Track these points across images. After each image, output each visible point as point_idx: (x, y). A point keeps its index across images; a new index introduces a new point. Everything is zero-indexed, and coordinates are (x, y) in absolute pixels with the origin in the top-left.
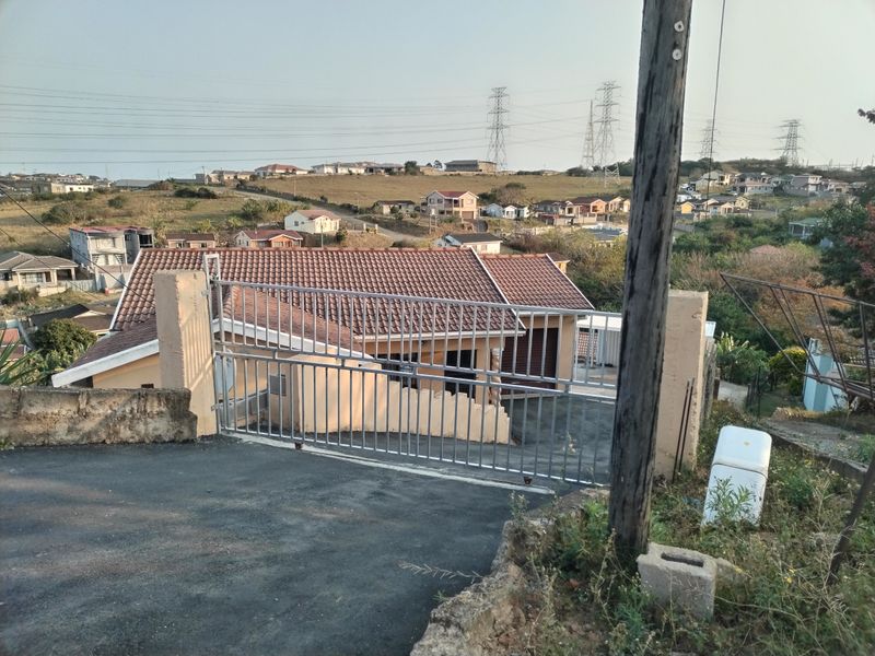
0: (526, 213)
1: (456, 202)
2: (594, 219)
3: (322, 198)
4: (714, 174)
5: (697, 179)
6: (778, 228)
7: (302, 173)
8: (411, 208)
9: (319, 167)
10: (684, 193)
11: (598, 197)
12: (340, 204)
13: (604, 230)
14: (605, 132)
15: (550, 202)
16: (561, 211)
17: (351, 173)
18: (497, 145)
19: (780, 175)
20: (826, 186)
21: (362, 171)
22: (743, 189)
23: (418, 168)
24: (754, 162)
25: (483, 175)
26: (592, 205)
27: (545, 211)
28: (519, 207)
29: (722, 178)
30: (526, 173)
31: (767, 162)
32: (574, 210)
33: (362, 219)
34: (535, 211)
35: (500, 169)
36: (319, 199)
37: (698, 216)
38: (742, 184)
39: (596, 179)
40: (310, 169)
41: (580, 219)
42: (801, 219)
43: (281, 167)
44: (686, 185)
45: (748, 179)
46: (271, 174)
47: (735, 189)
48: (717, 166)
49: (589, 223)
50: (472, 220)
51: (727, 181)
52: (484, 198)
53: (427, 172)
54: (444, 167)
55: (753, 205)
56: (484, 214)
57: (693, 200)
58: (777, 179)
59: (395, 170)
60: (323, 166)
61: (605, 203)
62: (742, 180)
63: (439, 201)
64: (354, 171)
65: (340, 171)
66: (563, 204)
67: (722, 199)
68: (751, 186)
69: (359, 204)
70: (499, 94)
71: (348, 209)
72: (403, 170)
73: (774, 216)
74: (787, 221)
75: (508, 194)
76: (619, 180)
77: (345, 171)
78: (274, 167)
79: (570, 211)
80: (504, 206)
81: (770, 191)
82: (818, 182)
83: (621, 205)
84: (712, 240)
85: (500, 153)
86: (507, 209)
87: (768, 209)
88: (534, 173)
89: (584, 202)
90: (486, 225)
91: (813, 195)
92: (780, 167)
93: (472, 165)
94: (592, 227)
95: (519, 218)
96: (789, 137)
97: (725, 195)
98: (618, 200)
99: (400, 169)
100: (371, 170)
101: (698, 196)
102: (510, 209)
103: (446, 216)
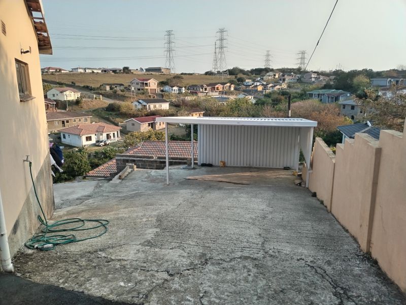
0: (183, 90)
1: (146, 84)
2: (217, 93)
3: (72, 83)
4: (271, 73)
5: (263, 76)
6: (302, 95)
7: (65, 72)
8: (122, 88)
9: (75, 69)
10: (258, 81)
11: (218, 84)
12: (82, 85)
13: (222, 98)
14: (221, 53)
15: (196, 86)
16: (201, 90)
17: (93, 72)
18: (170, 59)
19: (299, 74)
20: (319, 78)
21: (100, 71)
22: (284, 80)
23: (130, 70)
24: (288, 69)
25: (164, 74)
26: (216, 86)
27: (193, 90)
28: (180, 88)
29: (275, 75)
30: (185, 74)
31: (293, 69)
32: (208, 89)
33: (94, 93)
34: (188, 89)
35: (172, 72)
36: (71, 83)
37: (265, 92)
38: (283, 78)
39: (218, 76)
40: (71, 70)
41: (211, 93)
42: (312, 90)
43: (53, 69)
44: (259, 79)
45: (286, 76)
46: (47, 72)
47: (281, 80)
48: (272, 70)
49: (215, 95)
50: (155, 94)
51: (277, 77)
52: (162, 84)
53: (134, 73)
54: (144, 70)
55: (289, 87)
56: (162, 91)
57: (263, 85)
58: (298, 75)
59: (118, 71)
60: (77, 68)
61: (222, 86)
62: (283, 76)
63: (137, 84)
64: (95, 71)
65: (87, 71)
66: (202, 87)
67: (276, 84)
68: (288, 79)
69: (93, 86)
70: (169, 33)
71: (87, 88)
72: (122, 71)
73: (299, 91)
74: (305, 92)
75: (174, 81)
76: (229, 77)
77: (90, 71)
78: (49, 68)
79: (206, 89)
80: (172, 87)
81: (296, 81)
82: (316, 76)
83: (230, 87)
84: (273, 100)
85: (172, 63)
86: (174, 88)
87: (295, 88)
88: (189, 74)
89: (213, 86)
90: (163, 96)
91: (314, 82)
92: (299, 71)
93: (159, 70)
94: (216, 97)
95: (180, 93)
96: (301, 58)
97: (276, 82)
98: (228, 84)
99: (120, 71)
100: (105, 71)
101: (265, 83)
102: (175, 88)
103: (141, 91)
